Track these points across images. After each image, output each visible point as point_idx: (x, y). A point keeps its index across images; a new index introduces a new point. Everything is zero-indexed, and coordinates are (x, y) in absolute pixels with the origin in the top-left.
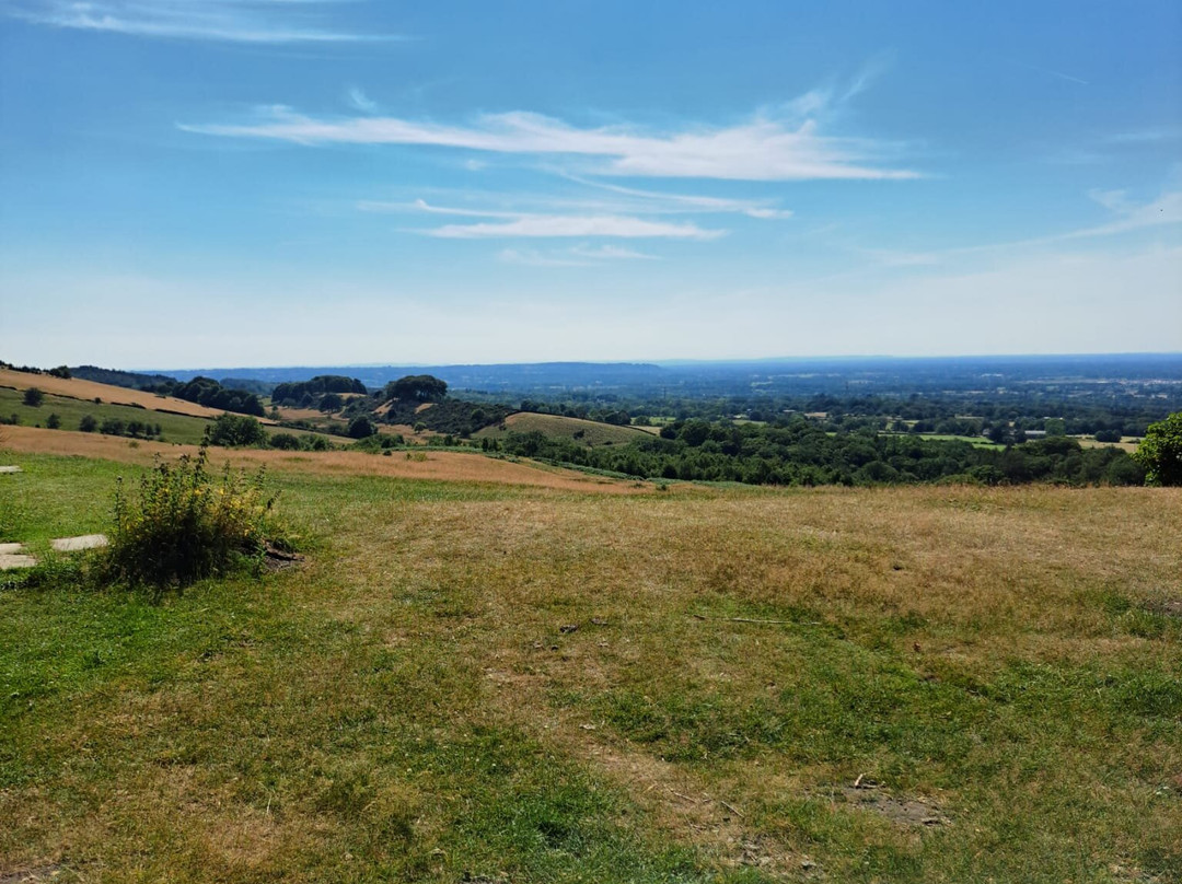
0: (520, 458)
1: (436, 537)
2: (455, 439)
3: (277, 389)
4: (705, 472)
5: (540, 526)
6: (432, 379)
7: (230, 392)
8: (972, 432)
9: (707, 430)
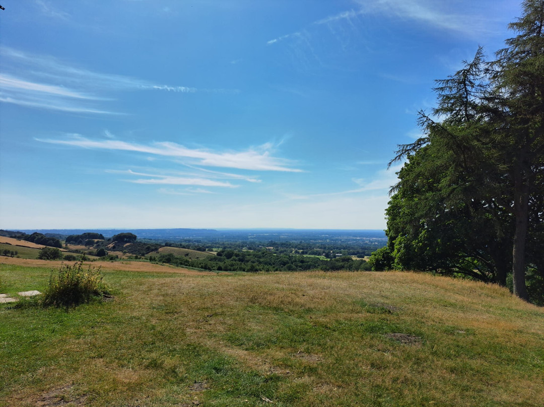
0: (164, 264)
1: (159, 289)
2: (139, 257)
3: (68, 237)
4: (232, 268)
5: (193, 285)
6: (131, 234)
7: (48, 238)
8: (319, 254)
9: (233, 253)
